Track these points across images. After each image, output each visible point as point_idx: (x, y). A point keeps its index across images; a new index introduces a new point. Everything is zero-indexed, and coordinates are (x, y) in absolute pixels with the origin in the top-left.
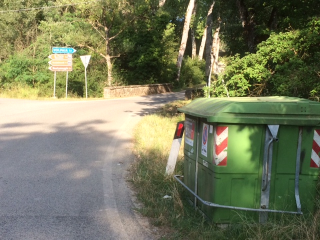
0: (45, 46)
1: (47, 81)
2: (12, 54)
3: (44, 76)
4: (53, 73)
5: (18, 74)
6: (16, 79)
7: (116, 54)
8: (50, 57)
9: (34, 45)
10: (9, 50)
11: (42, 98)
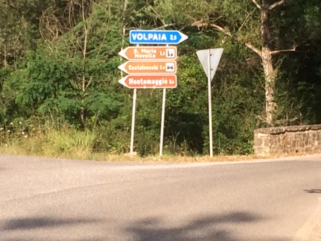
0: (113, 28)
1: (115, 113)
2: (34, 47)
3: (107, 101)
4: (131, 92)
5: (47, 95)
6: (41, 109)
7: (286, 44)
8: (122, 53)
9: (87, 23)
10: (26, 37)
11: (102, 155)
